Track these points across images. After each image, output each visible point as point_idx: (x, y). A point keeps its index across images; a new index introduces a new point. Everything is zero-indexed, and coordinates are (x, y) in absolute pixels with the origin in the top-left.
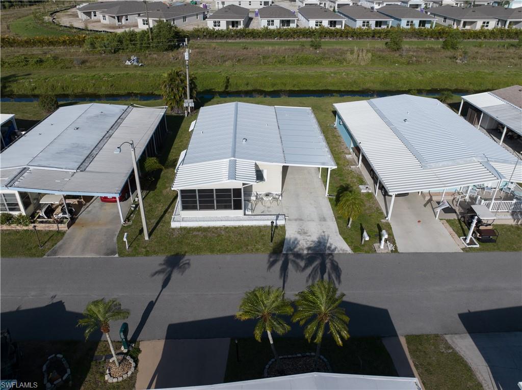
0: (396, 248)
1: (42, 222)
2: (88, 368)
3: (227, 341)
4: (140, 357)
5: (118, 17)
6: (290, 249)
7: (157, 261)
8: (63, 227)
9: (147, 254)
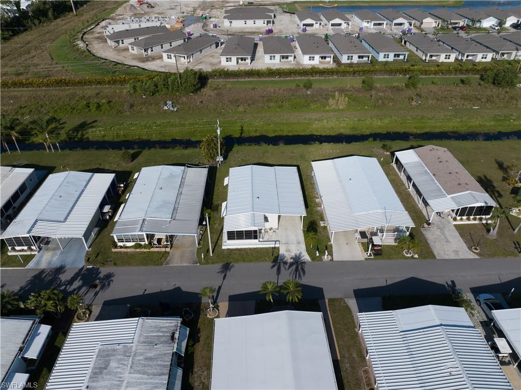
0: (332, 258)
1: (156, 247)
2: (200, 313)
3: (254, 302)
4: (219, 308)
5: (145, 50)
6: (282, 260)
7: (218, 266)
8: (168, 250)
9: (213, 263)
